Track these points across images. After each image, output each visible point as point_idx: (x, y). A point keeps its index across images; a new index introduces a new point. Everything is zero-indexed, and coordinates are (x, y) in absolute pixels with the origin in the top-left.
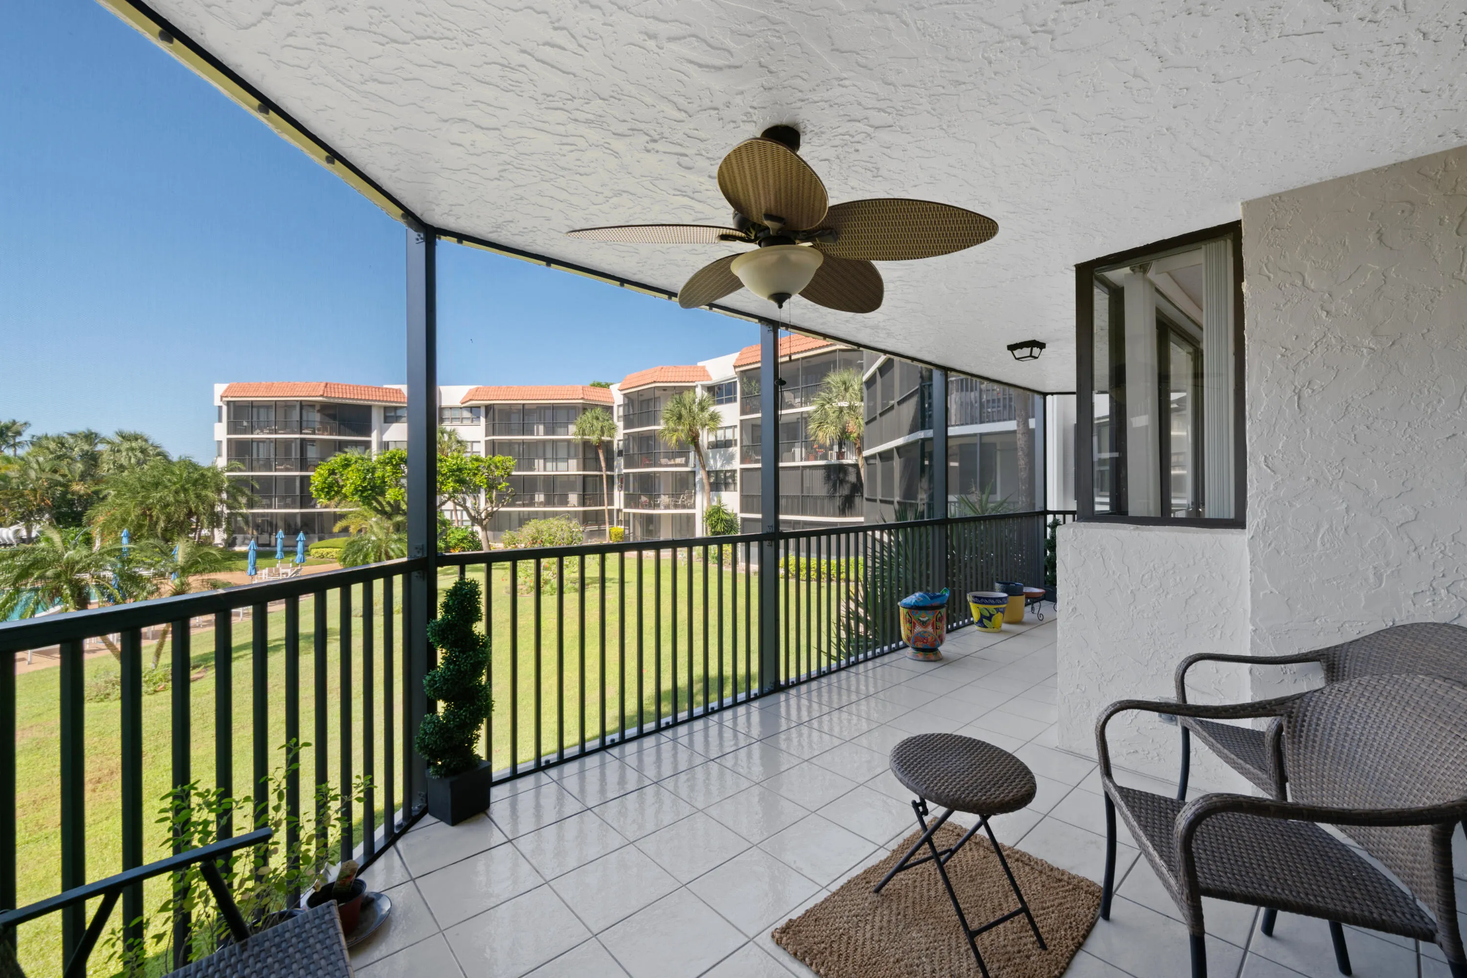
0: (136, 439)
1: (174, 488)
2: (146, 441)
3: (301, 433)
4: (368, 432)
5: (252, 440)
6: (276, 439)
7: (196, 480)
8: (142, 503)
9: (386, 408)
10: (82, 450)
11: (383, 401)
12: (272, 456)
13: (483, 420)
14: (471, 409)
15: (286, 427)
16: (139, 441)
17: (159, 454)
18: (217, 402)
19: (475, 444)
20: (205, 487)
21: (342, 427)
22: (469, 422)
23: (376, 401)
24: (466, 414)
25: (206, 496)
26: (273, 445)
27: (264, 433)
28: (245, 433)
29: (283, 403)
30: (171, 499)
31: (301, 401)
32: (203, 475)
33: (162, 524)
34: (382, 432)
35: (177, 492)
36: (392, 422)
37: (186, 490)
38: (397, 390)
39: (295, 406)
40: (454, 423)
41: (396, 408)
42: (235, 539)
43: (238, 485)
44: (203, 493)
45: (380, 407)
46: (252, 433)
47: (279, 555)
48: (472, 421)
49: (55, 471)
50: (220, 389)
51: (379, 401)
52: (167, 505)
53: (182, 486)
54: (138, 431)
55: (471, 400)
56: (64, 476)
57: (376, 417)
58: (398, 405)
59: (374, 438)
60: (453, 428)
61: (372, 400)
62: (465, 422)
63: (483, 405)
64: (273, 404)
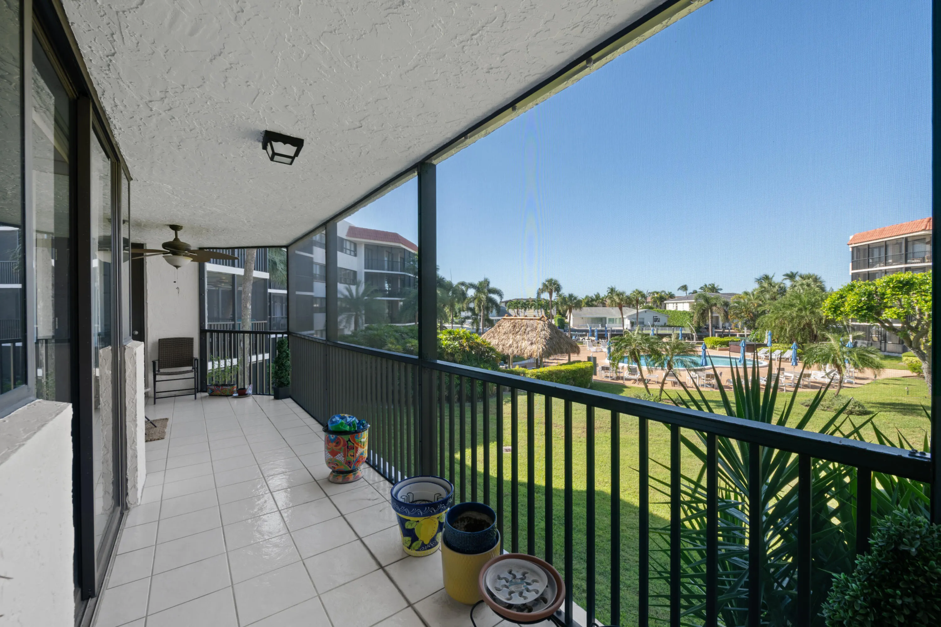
3: (906, 263)
6: (885, 270)
8: (781, 316)
15: (899, 260)
28: (865, 268)
29: (893, 242)
30: (795, 314)
31: (906, 238)
39: (901, 243)
46: (869, 267)
64: (884, 244)
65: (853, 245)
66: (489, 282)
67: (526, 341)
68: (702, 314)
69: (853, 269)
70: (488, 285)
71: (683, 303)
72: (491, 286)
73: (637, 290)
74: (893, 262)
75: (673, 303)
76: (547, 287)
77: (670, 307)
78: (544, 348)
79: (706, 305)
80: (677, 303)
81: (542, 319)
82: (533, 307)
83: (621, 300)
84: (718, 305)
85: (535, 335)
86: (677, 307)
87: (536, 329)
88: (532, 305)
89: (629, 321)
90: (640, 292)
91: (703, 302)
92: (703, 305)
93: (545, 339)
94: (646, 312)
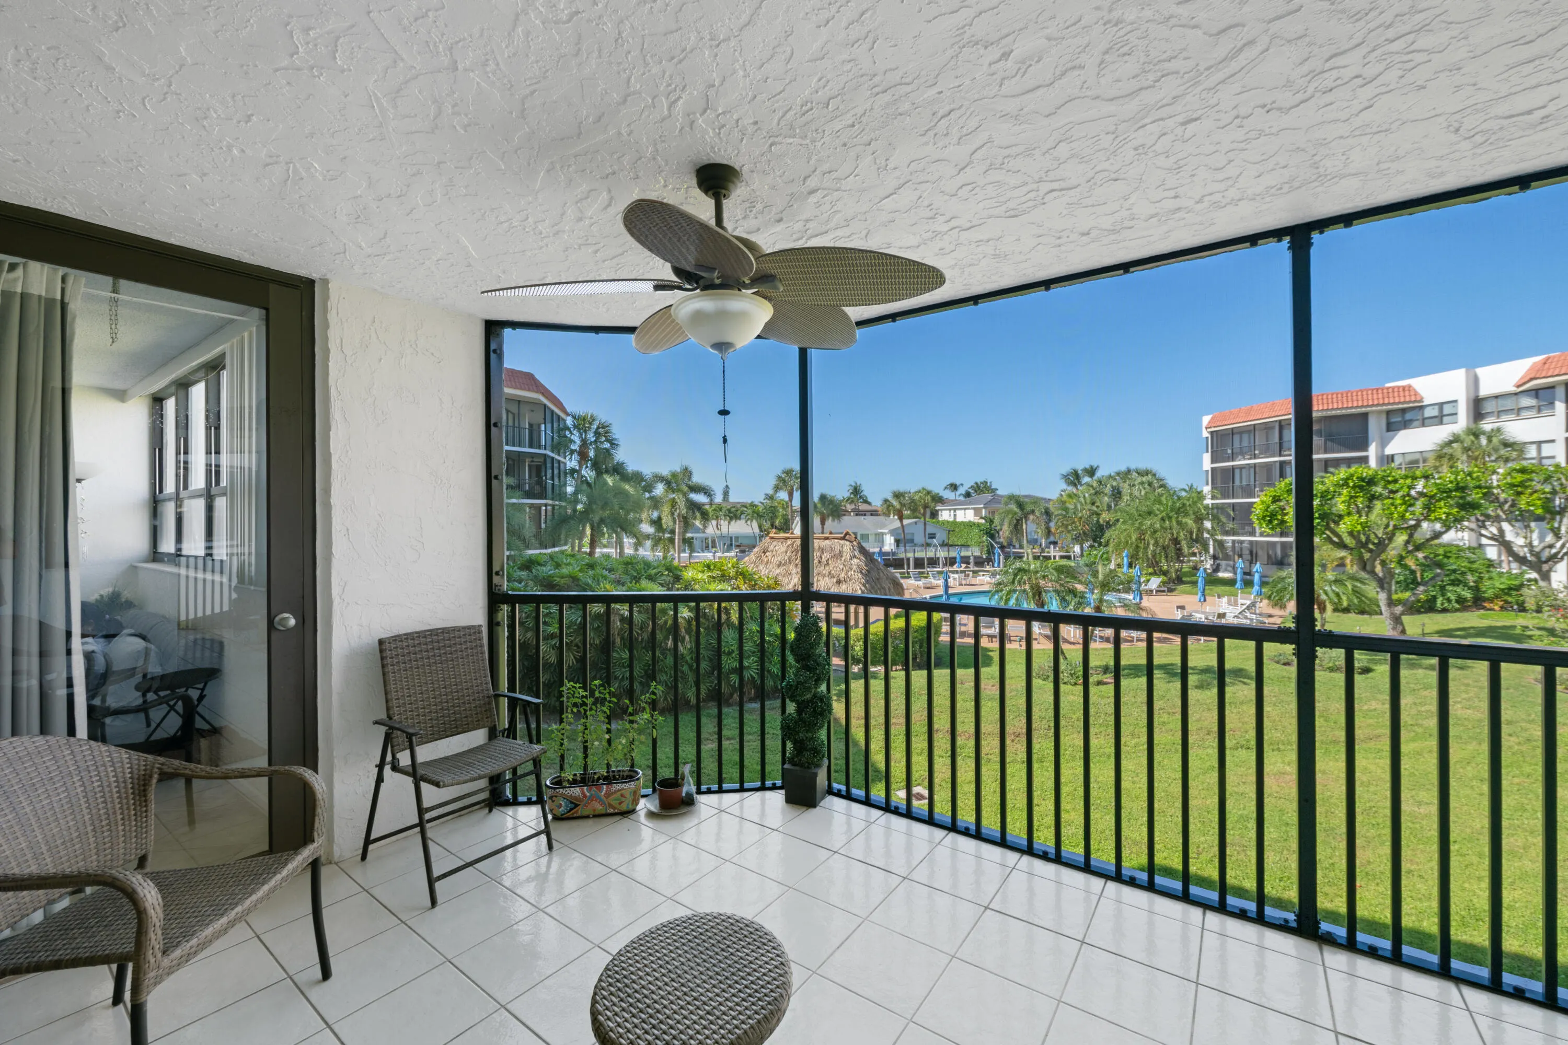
0: (1147, 474)
1: (1160, 516)
2: (1154, 475)
3: (1280, 455)
4: (1364, 446)
5: (1233, 468)
6: (1255, 464)
7: (1179, 508)
8: (1138, 528)
9: (1389, 413)
10: (1112, 487)
11: (1384, 404)
12: (1252, 482)
13: (1560, 406)
14: (1536, 392)
15: (1267, 451)
16: (1150, 476)
17: (1161, 486)
18: (1205, 434)
19: (1544, 446)
20: (1186, 515)
21: (1329, 443)
22: (1533, 413)
23: (1373, 405)
24: (1527, 401)
25: (1186, 523)
26: (1252, 470)
27: (1245, 459)
28: (1228, 461)
29: (1263, 426)
30: (1158, 526)
31: (1280, 421)
32: (1184, 505)
33: (1151, 547)
34: (1383, 444)
35: (1163, 519)
36: (1399, 430)
37: (1170, 518)
38: (1404, 388)
39: (1273, 428)
40: (1504, 418)
41: (1404, 411)
42: (1218, 565)
43: (1216, 513)
44: (1184, 520)
45: (1380, 412)
46: (1233, 460)
47: (1238, 585)
48: (1539, 411)
49: (1093, 504)
50: (1206, 420)
51: (1378, 405)
52: (1155, 532)
53: (1167, 515)
54: (1149, 468)
55: (1532, 379)
56: (1098, 507)
57: (1375, 426)
58: (1405, 406)
59: (1372, 452)
60: (1496, 425)
61: (1368, 406)
62: (1525, 414)
63: (1559, 383)
64: (1252, 428)
65: (1213, 429)
66: (691, 473)
67: (826, 579)
68: (1016, 526)
69: (1212, 462)
70: (690, 478)
71: (965, 509)
72: (697, 479)
73: (924, 489)
74: (1261, 453)
75: (950, 510)
76: (784, 481)
77: (945, 515)
78: (863, 588)
79: (1019, 513)
80: (955, 510)
81: (847, 537)
82: (743, 516)
83: (902, 505)
84: (1037, 513)
85: (841, 567)
86: (955, 515)
87: (840, 554)
88: (742, 513)
89: (892, 538)
90: (929, 493)
91: (1014, 507)
92: (1015, 513)
93: (861, 572)
94: (916, 523)
